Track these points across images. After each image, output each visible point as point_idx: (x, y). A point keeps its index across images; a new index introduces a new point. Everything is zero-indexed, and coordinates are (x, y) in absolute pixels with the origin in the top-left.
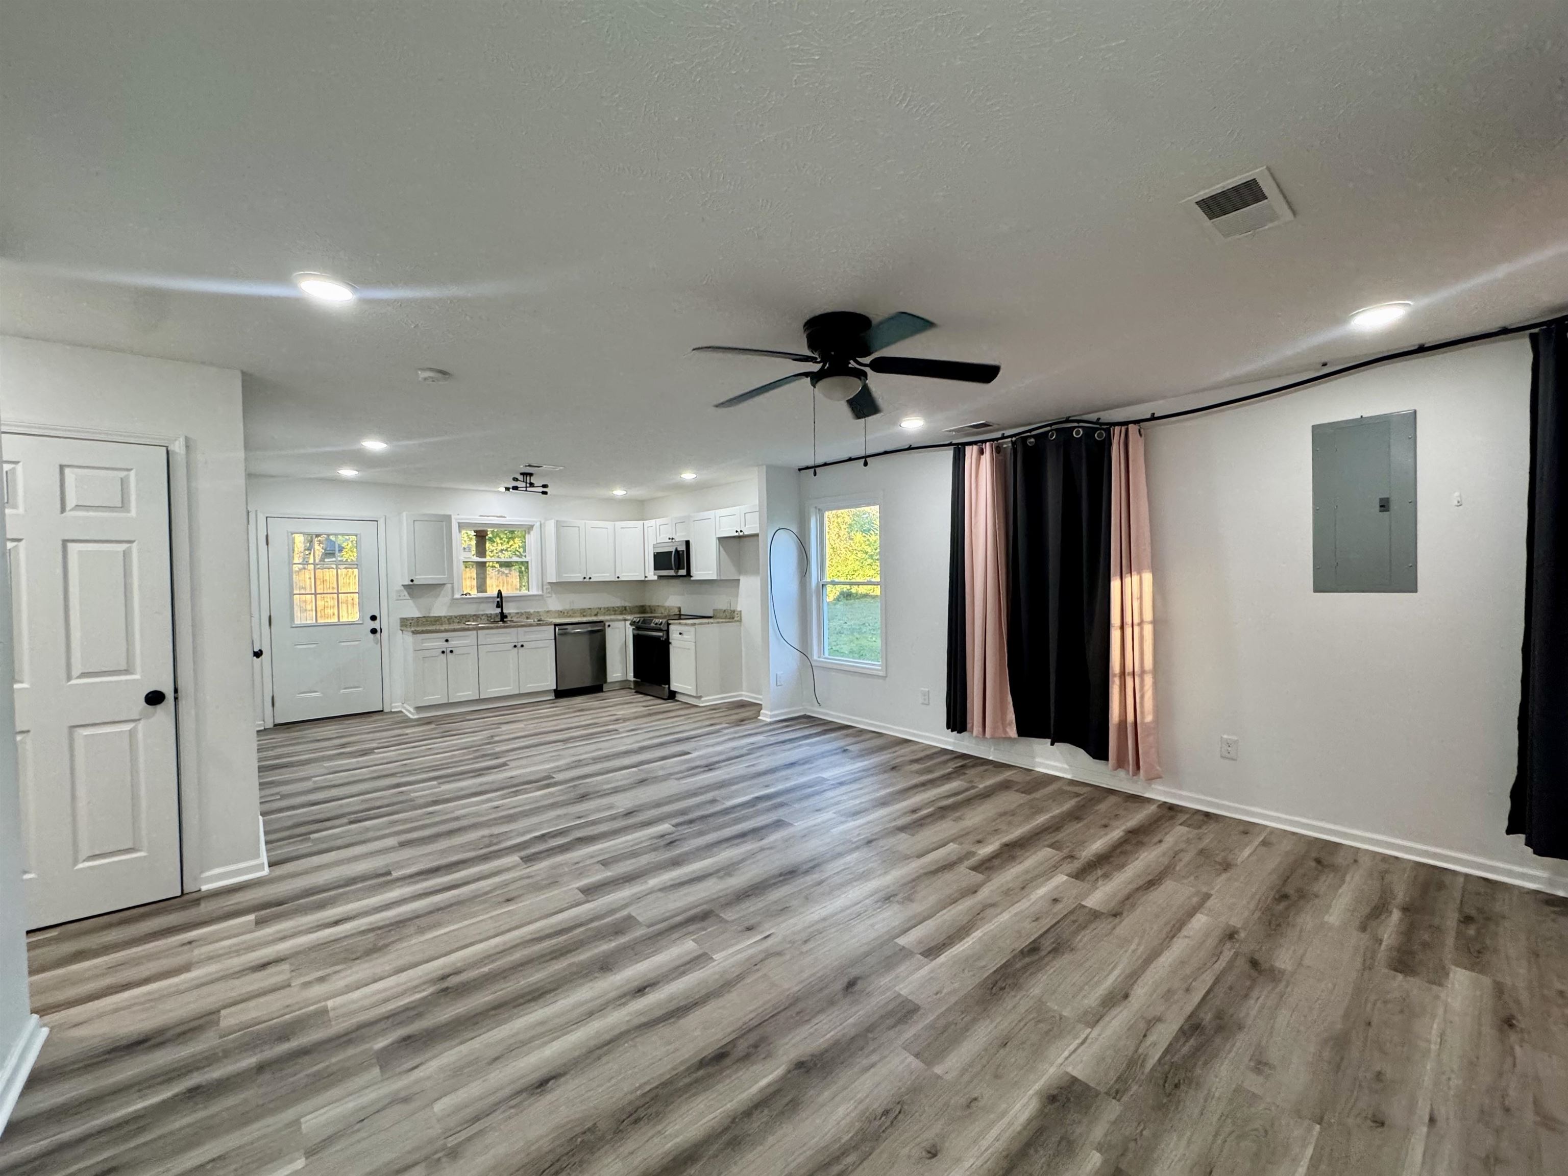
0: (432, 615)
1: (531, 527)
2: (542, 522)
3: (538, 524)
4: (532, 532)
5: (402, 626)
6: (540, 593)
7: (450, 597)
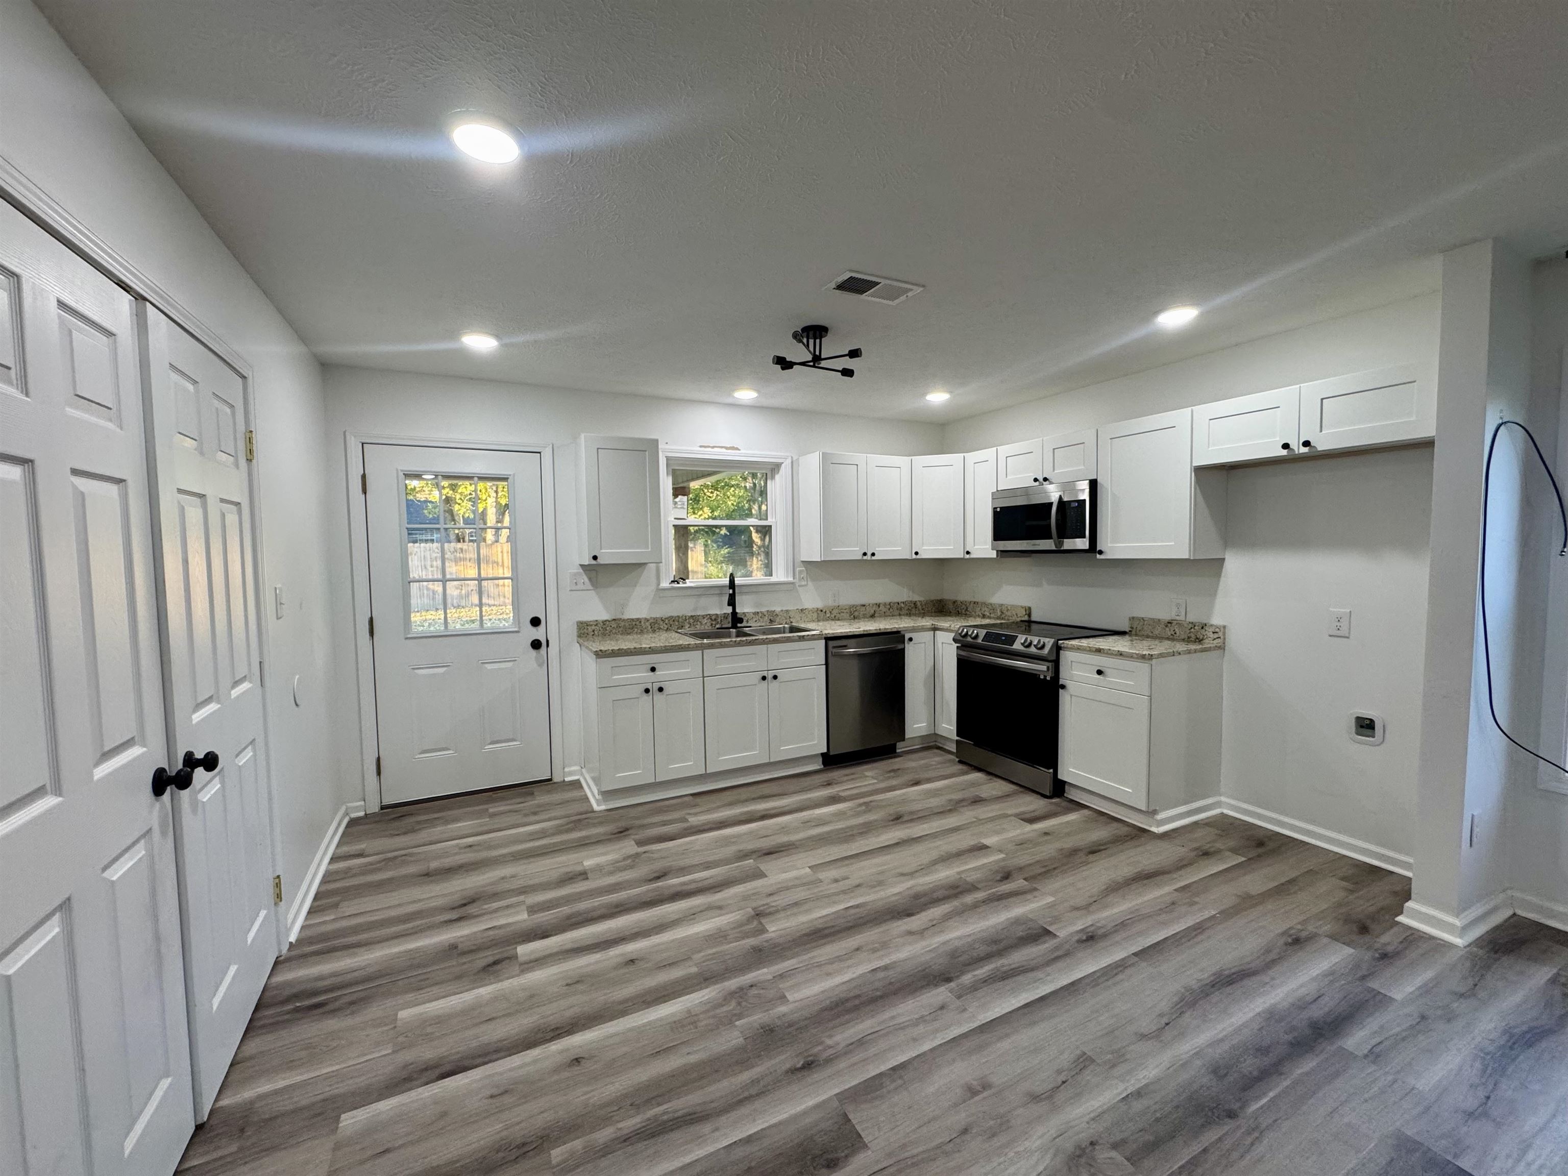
0: (626, 616)
1: (775, 468)
2: (794, 459)
3: (789, 461)
4: (777, 477)
5: (579, 636)
6: (791, 579)
7: (653, 587)
